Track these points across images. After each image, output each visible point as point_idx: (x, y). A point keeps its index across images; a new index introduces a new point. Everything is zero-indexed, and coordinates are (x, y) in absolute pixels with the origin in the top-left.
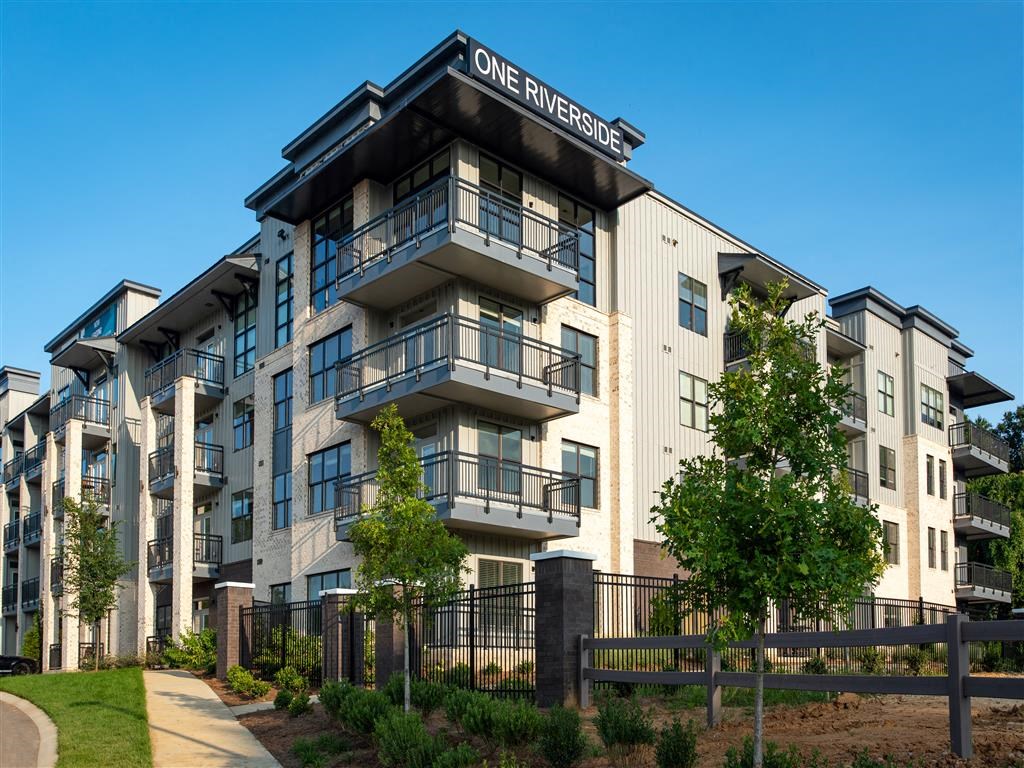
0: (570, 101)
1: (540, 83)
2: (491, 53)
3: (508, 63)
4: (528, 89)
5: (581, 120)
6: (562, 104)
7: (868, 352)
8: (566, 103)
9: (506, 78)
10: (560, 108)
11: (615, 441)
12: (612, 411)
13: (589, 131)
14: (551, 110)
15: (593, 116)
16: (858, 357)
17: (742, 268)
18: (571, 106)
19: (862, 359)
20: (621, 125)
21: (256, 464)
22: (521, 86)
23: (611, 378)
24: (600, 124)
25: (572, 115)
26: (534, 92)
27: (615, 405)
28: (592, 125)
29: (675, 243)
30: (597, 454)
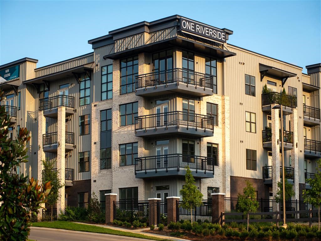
1: (200, 25)
2: (186, 21)
3: (191, 22)
5: (213, 34)
8: (208, 29)
9: (191, 28)
10: (206, 31)
11: (224, 141)
12: (223, 130)
13: (215, 36)
14: (204, 33)
15: (216, 30)
18: (210, 29)
20: (225, 30)
21: (93, 143)
22: (195, 28)
23: (222, 119)
24: (219, 32)
25: (210, 33)
26: (198, 29)
27: (224, 129)
28: (216, 34)
30: (218, 146)
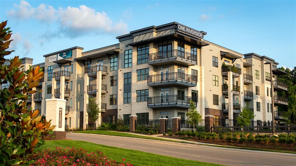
0: (194, 30)
1: (188, 28)
2: (181, 25)
3: (183, 26)
4: (187, 30)
5: (196, 33)
6: (192, 31)
7: (253, 66)
9: (183, 29)
13: (197, 35)
14: (191, 33)
16: (251, 67)
17: (225, 54)
19: (252, 68)
20: (203, 32)
22: (186, 30)
24: (199, 33)
25: (194, 33)
26: (188, 30)
29: (212, 51)
